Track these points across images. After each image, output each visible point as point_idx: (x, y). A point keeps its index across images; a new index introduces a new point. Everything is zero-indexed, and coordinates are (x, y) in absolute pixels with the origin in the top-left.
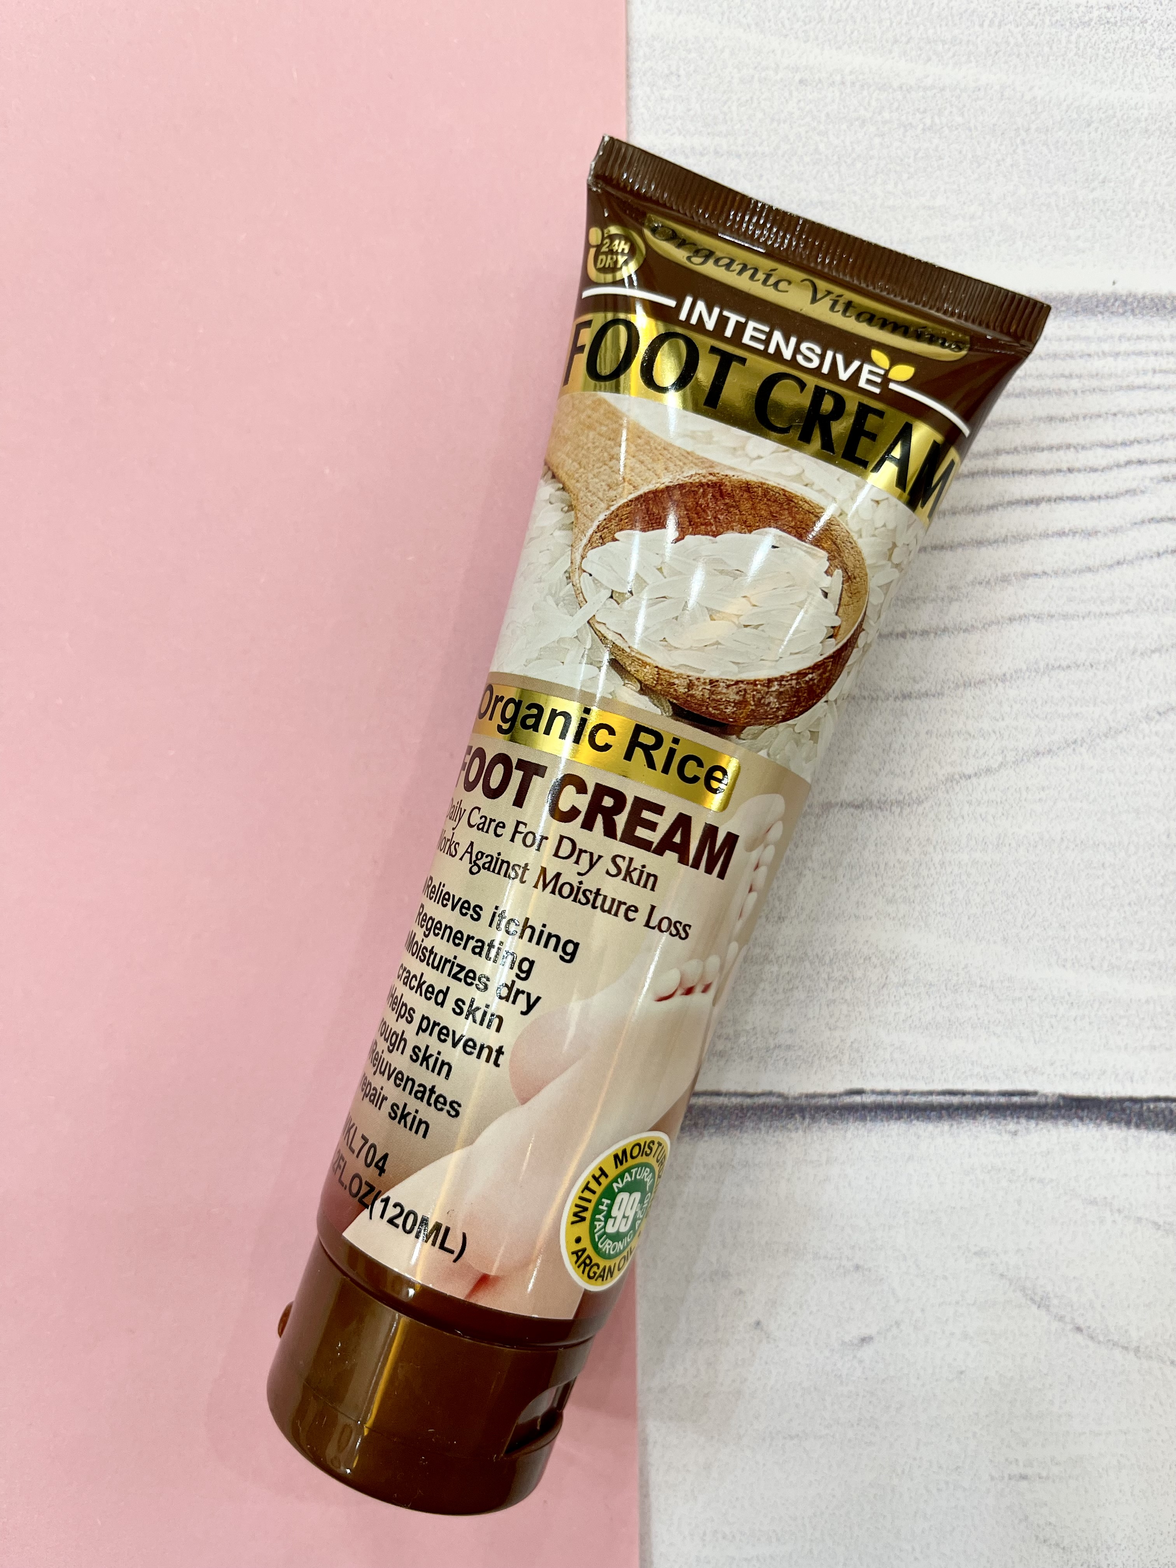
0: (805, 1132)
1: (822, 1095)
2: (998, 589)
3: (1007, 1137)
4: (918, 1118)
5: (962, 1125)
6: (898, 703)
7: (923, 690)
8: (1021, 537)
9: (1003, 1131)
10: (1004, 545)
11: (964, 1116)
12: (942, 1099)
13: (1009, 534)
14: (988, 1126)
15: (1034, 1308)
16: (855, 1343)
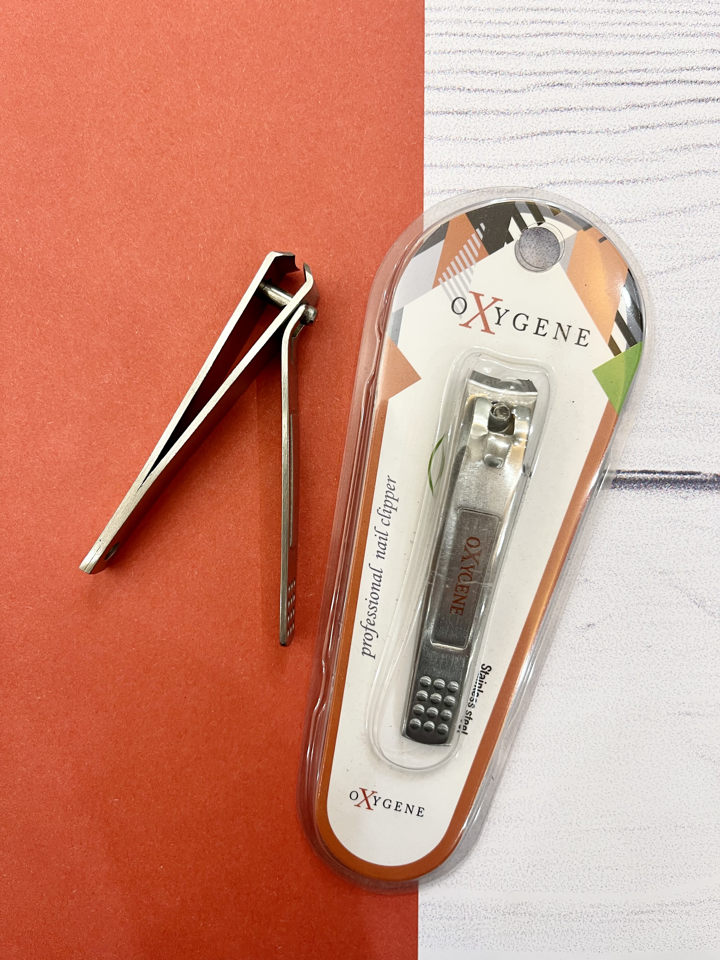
2: (681, 153)
3: (681, 500)
4: (626, 487)
5: (653, 493)
6: (618, 225)
7: (634, 218)
8: (697, 121)
9: (679, 497)
10: (686, 126)
11: (654, 487)
12: (641, 476)
13: (689, 120)
14: (670, 493)
15: (696, 607)
16: (584, 627)
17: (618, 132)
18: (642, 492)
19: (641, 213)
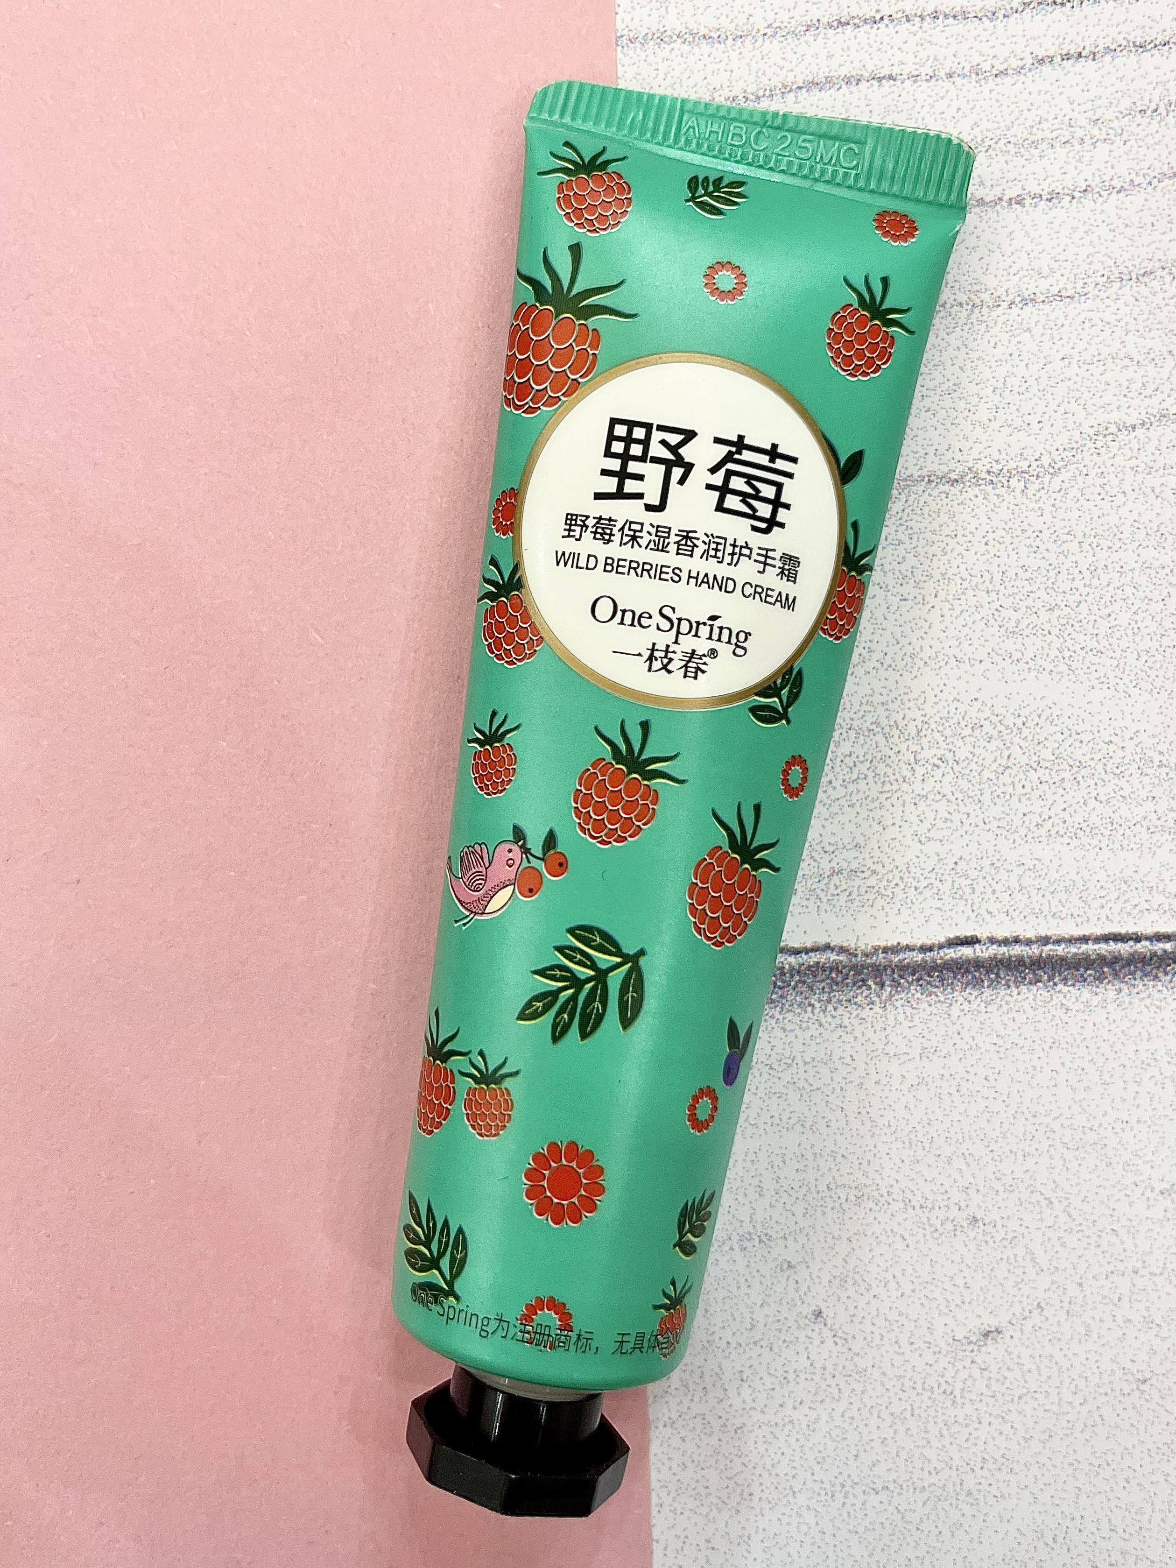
0: (884, 1008)
1: (909, 948)
7: (1054, 290)
16: (974, 1339)
17: (1004, 73)
18: (1109, 991)
19: (1072, 279)
